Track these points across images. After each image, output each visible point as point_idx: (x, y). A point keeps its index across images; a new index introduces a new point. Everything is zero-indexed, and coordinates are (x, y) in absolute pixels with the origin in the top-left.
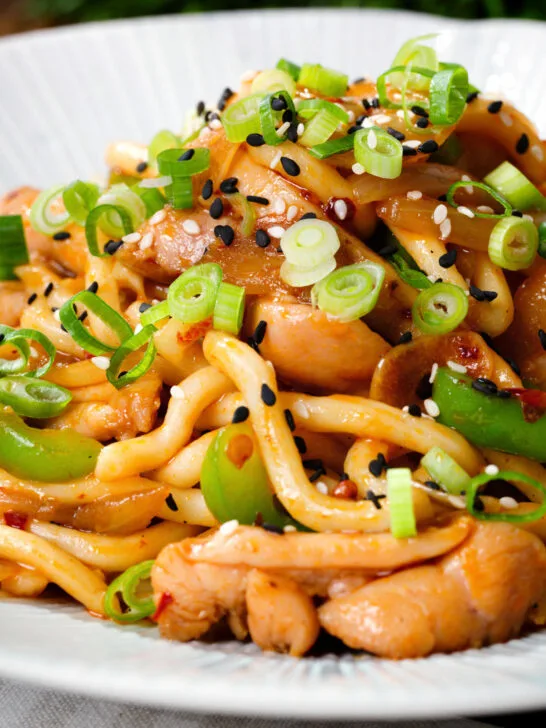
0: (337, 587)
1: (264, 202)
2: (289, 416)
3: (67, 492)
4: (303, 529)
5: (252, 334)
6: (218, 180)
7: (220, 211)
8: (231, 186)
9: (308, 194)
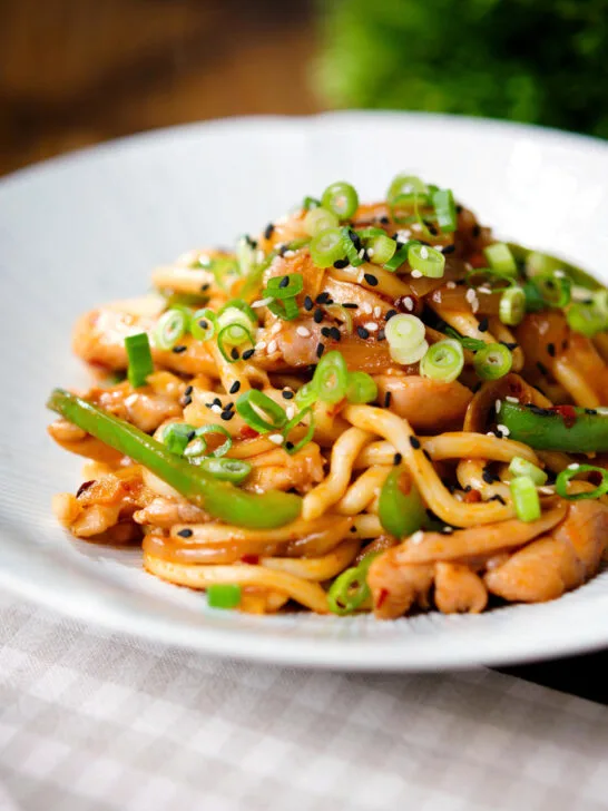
0: (491, 564)
1: (354, 307)
2: (426, 454)
3: (281, 534)
4: (455, 528)
5: (383, 401)
6: (314, 295)
7: (320, 317)
8: (325, 298)
9: (383, 297)
